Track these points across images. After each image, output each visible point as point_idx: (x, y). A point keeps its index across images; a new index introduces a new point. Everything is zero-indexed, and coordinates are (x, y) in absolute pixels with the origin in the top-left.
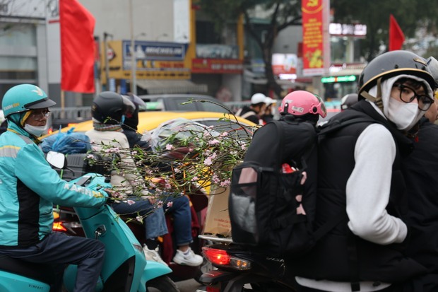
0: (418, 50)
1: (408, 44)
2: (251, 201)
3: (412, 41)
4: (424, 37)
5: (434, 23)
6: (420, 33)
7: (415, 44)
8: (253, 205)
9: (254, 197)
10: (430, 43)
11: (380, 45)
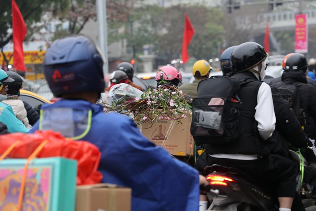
0: (45, 33)
1: (35, 27)
2: (220, 114)
3: (39, 24)
4: (50, 20)
5: (59, 6)
6: (46, 16)
7: (41, 27)
8: (220, 116)
9: (221, 113)
10: (57, 26)
11: (7, 28)
